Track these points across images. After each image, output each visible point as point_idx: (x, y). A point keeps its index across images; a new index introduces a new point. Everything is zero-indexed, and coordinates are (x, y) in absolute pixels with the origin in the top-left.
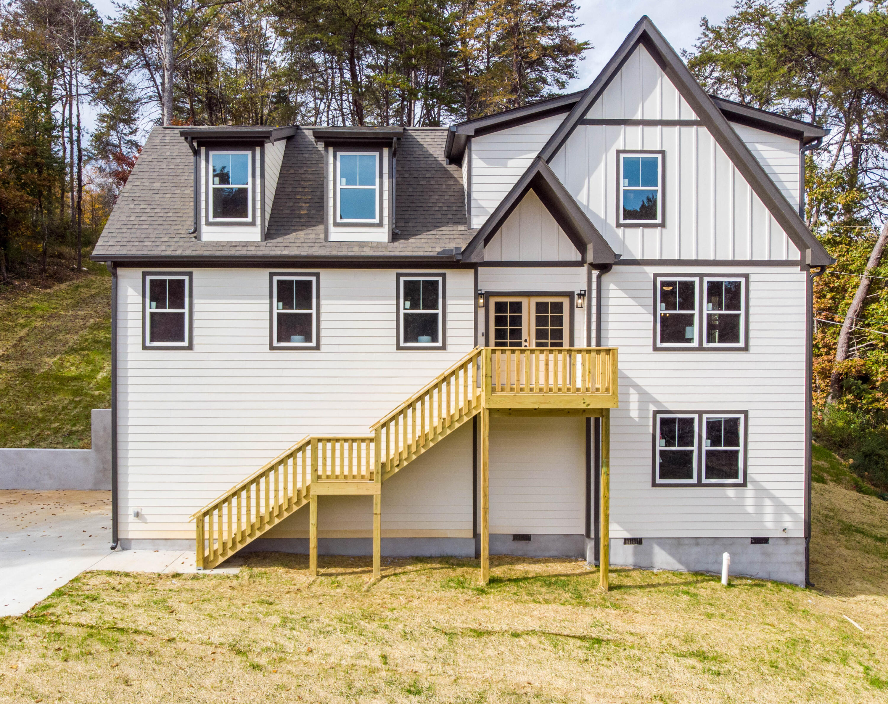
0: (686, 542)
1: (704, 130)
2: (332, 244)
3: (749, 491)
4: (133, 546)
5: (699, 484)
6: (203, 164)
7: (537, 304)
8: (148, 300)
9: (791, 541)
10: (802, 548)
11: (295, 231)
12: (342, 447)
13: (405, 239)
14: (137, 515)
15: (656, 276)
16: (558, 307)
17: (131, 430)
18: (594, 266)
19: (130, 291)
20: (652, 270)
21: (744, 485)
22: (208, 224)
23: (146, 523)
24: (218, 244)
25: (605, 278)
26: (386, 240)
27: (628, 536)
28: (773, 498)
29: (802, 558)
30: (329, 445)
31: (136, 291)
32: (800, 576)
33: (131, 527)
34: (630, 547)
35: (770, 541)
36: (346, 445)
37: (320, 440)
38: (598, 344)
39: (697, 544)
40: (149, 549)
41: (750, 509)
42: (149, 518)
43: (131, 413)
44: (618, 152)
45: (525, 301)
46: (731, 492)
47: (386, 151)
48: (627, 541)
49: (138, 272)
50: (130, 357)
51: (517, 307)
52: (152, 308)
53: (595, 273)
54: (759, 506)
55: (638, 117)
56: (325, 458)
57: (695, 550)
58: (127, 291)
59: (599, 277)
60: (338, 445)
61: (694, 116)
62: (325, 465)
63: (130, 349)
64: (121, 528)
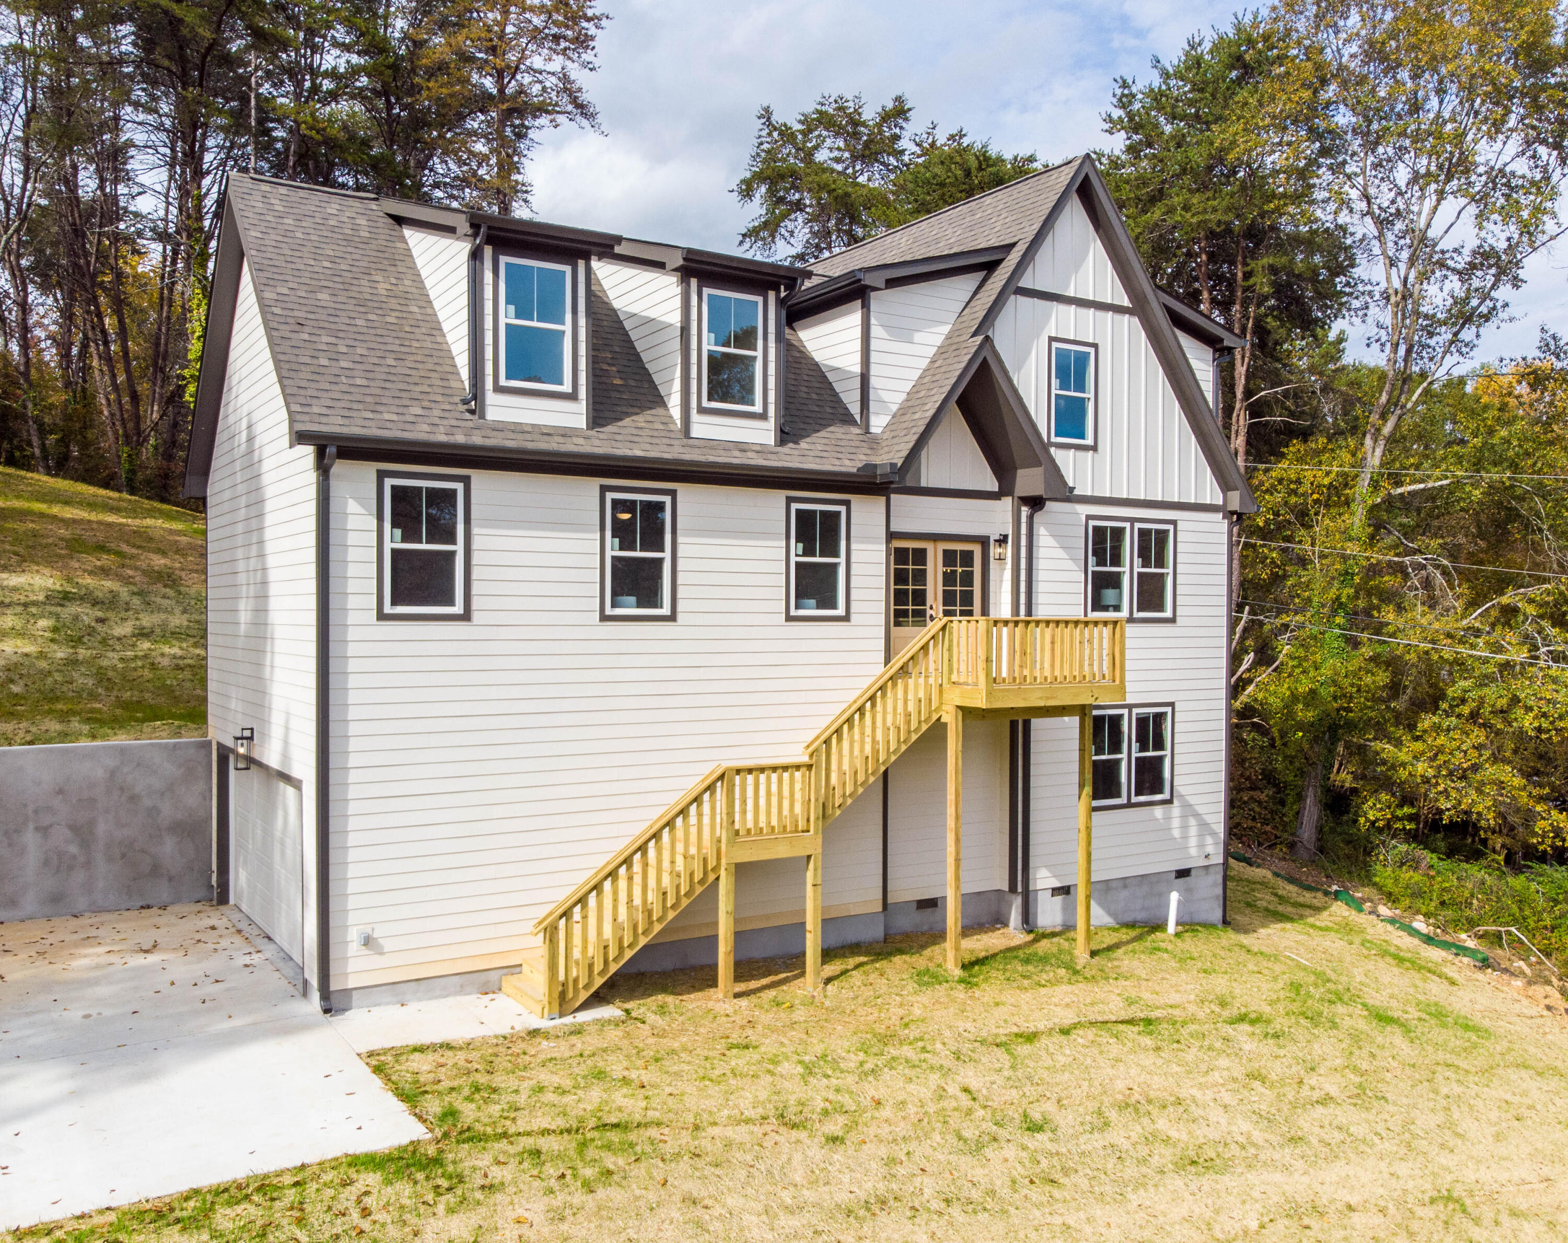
0: (1114, 884)
1: (1136, 320)
2: (696, 442)
3: (1176, 809)
4: (354, 1003)
5: (1129, 805)
6: (488, 276)
7: (945, 551)
8: (387, 525)
9: (1212, 870)
10: (1219, 878)
11: (628, 415)
12: (769, 779)
13: (796, 443)
14: (368, 941)
15: (1089, 517)
16: (967, 558)
17: (353, 776)
18: (1026, 501)
19: (353, 506)
20: (1084, 510)
21: (1170, 802)
22: (498, 389)
23: (382, 954)
24: (517, 429)
25: (1038, 517)
26: (771, 441)
27: (1058, 885)
28: (1197, 815)
29: (1219, 891)
30: (750, 778)
31: (363, 506)
32: (1217, 915)
33: (352, 966)
34: (1059, 899)
35: (1193, 872)
36: (774, 776)
37: (738, 771)
38: (1029, 612)
39: (1125, 887)
40: (388, 1004)
41: (1176, 833)
42: (387, 945)
43: (353, 745)
44: (1052, 339)
45: (929, 546)
46: (1158, 811)
47: (772, 295)
48: (1056, 891)
49: (367, 471)
50: (352, 634)
51: (920, 556)
52: (393, 541)
53: (1025, 511)
54: (1184, 827)
55: (1071, 293)
56: (744, 802)
57: (1124, 894)
58: (345, 505)
59: (1031, 518)
60: (763, 777)
61: (1126, 302)
62: (744, 812)
63: (352, 618)
64: (334, 969)
